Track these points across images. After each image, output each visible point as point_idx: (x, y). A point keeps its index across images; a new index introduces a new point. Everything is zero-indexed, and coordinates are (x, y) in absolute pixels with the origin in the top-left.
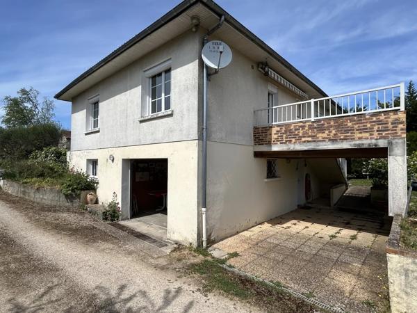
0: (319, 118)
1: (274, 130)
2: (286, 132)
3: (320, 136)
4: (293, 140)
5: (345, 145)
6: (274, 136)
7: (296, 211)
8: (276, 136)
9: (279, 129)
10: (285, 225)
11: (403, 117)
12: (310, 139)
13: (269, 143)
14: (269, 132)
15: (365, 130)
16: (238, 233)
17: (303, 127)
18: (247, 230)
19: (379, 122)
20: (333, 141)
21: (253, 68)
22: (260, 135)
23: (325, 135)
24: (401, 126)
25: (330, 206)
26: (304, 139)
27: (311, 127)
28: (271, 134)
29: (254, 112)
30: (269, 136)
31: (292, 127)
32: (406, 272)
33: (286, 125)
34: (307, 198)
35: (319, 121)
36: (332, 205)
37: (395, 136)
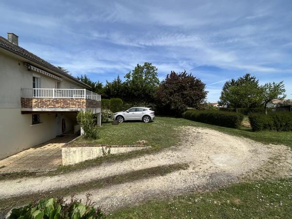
0: (57, 97)
1: (34, 101)
2: (40, 102)
3: (57, 105)
4: (45, 106)
5: (67, 110)
6: (34, 104)
7: (55, 139)
8: (35, 104)
9: (36, 100)
10: (42, 147)
11: (85, 101)
12: (52, 106)
13: (31, 107)
14: (31, 101)
15: (74, 104)
16: (8, 157)
17: (49, 101)
18: (16, 154)
19: (78, 102)
20: (62, 108)
21: (19, 64)
22: (25, 102)
23: (59, 105)
24: (84, 104)
25: (74, 133)
26: (50, 106)
27: (53, 101)
28: (32, 103)
29: (21, 89)
30: (31, 104)
31: (44, 100)
32: (66, 152)
33: (41, 99)
34: (63, 131)
35: (56, 99)
36: (75, 133)
37: (83, 107)
